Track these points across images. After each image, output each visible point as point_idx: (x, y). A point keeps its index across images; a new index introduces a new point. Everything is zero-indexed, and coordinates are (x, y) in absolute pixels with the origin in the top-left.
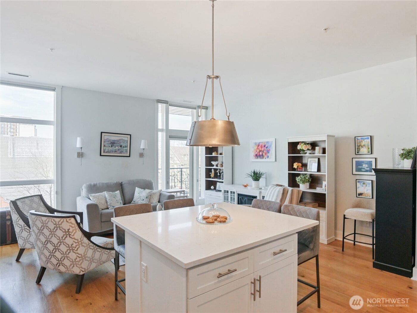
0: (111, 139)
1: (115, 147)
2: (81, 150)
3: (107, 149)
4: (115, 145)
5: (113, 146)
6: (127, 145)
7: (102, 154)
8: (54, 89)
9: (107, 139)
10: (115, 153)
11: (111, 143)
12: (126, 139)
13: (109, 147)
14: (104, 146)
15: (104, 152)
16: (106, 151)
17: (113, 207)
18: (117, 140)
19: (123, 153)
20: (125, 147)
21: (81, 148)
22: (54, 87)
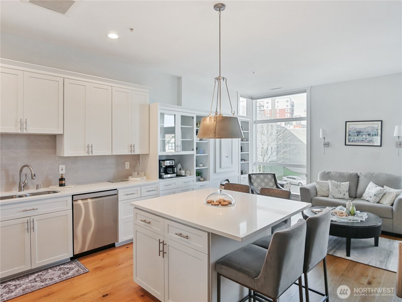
0: (357, 128)
1: (362, 136)
2: (324, 140)
3: (352, 138)
4: (361, 133)
5: (359, 134)
6: (377, 133)
7: (347, 144)
8: (305, 90)
9: (353, 128)
10: (362, 142)
11: (357, 132)
12: (376, 126)
13: (355, 136)
14: (349, 135)
15: (349, 141)
16: (351, 140)
17: (333, 196)
18: (363, 128)
19: (371, 142)
20: (374, 135)
21: (324, 138)
22: (305, 89)
